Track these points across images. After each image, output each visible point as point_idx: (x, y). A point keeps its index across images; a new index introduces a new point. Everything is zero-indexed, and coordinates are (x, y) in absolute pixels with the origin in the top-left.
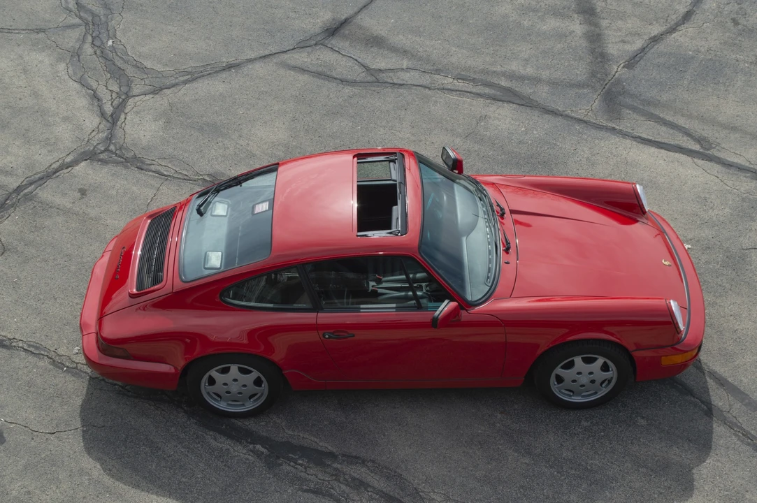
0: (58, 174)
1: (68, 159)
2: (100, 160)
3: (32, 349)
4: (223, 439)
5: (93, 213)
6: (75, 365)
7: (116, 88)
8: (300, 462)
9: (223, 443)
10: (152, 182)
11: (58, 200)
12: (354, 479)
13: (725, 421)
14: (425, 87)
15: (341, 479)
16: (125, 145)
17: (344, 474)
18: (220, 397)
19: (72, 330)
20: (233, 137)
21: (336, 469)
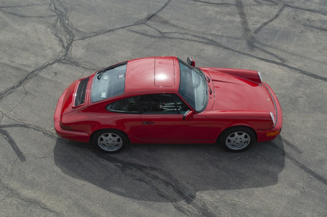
0: (47, 67)
1: (51, 62)
2: (62, 62)
3: (36, 128)
4: (105, 161)
5: (59, 81)
6: (52, 134)
7: (68, 38)
8: (134, 169)
9: (106, 162)
10: (81, 70)
11: (47, 76)
12: (153, 176)
13: (289, 157)
14: (181, 39)
15: (149, 175)
16: (71, 57)
17: (150, 174)
18: (105, 145)
19: (51, 122)
20: (111, 55)
21: (147, 172)
